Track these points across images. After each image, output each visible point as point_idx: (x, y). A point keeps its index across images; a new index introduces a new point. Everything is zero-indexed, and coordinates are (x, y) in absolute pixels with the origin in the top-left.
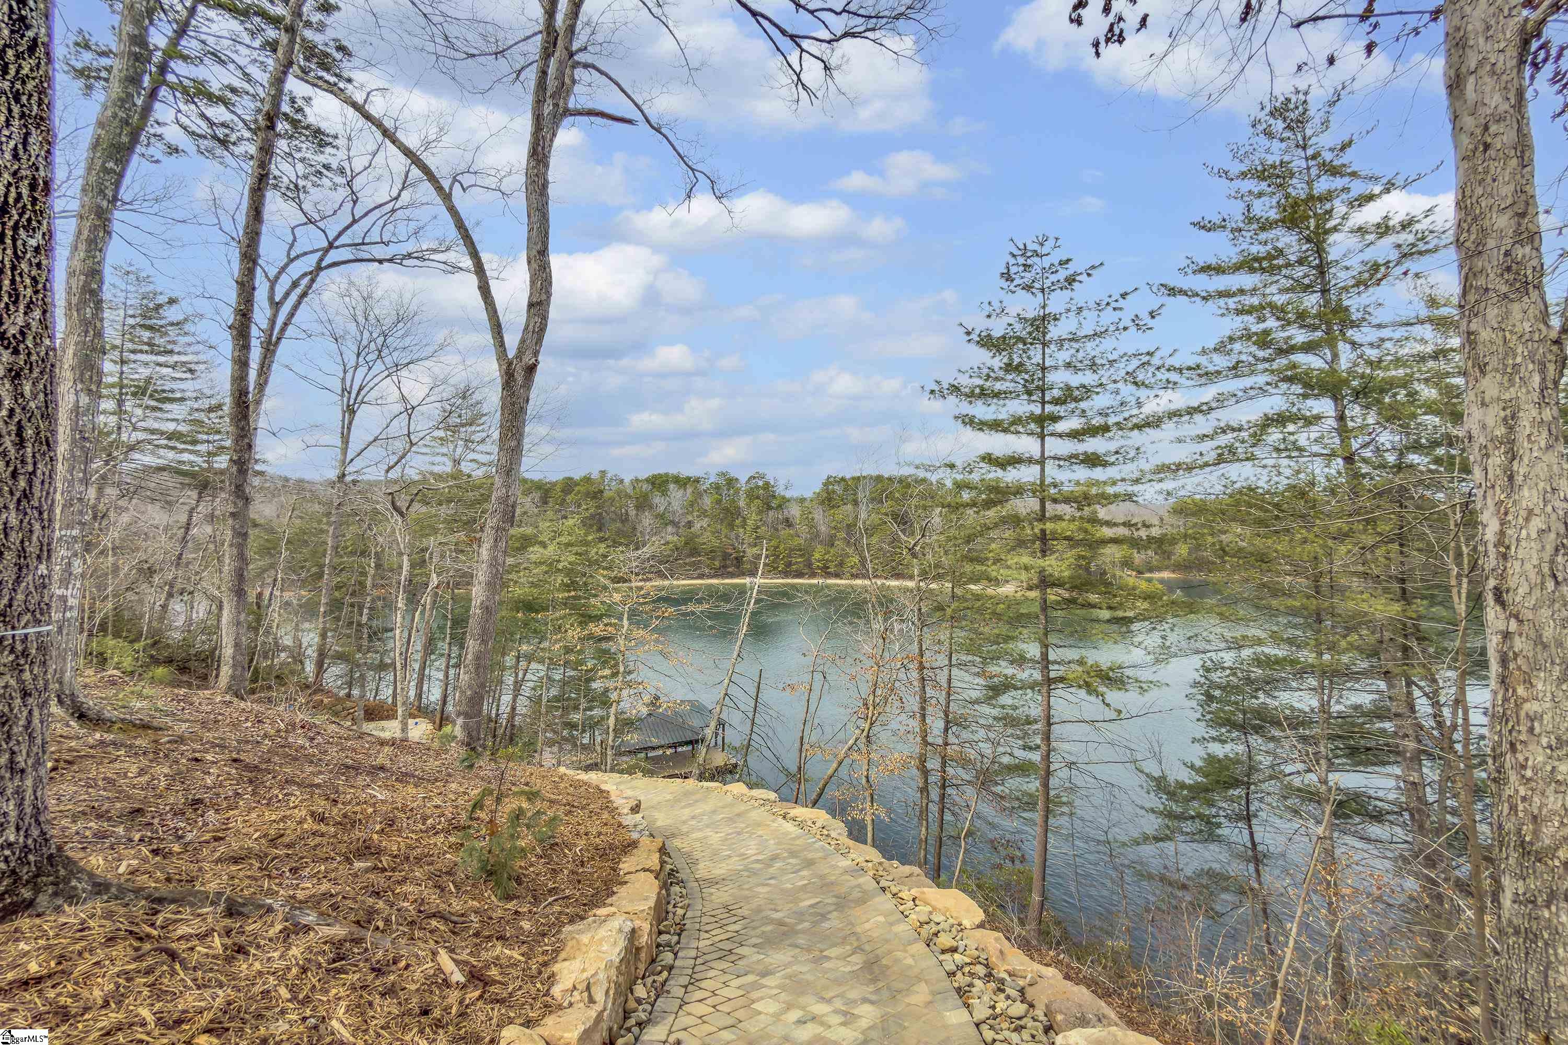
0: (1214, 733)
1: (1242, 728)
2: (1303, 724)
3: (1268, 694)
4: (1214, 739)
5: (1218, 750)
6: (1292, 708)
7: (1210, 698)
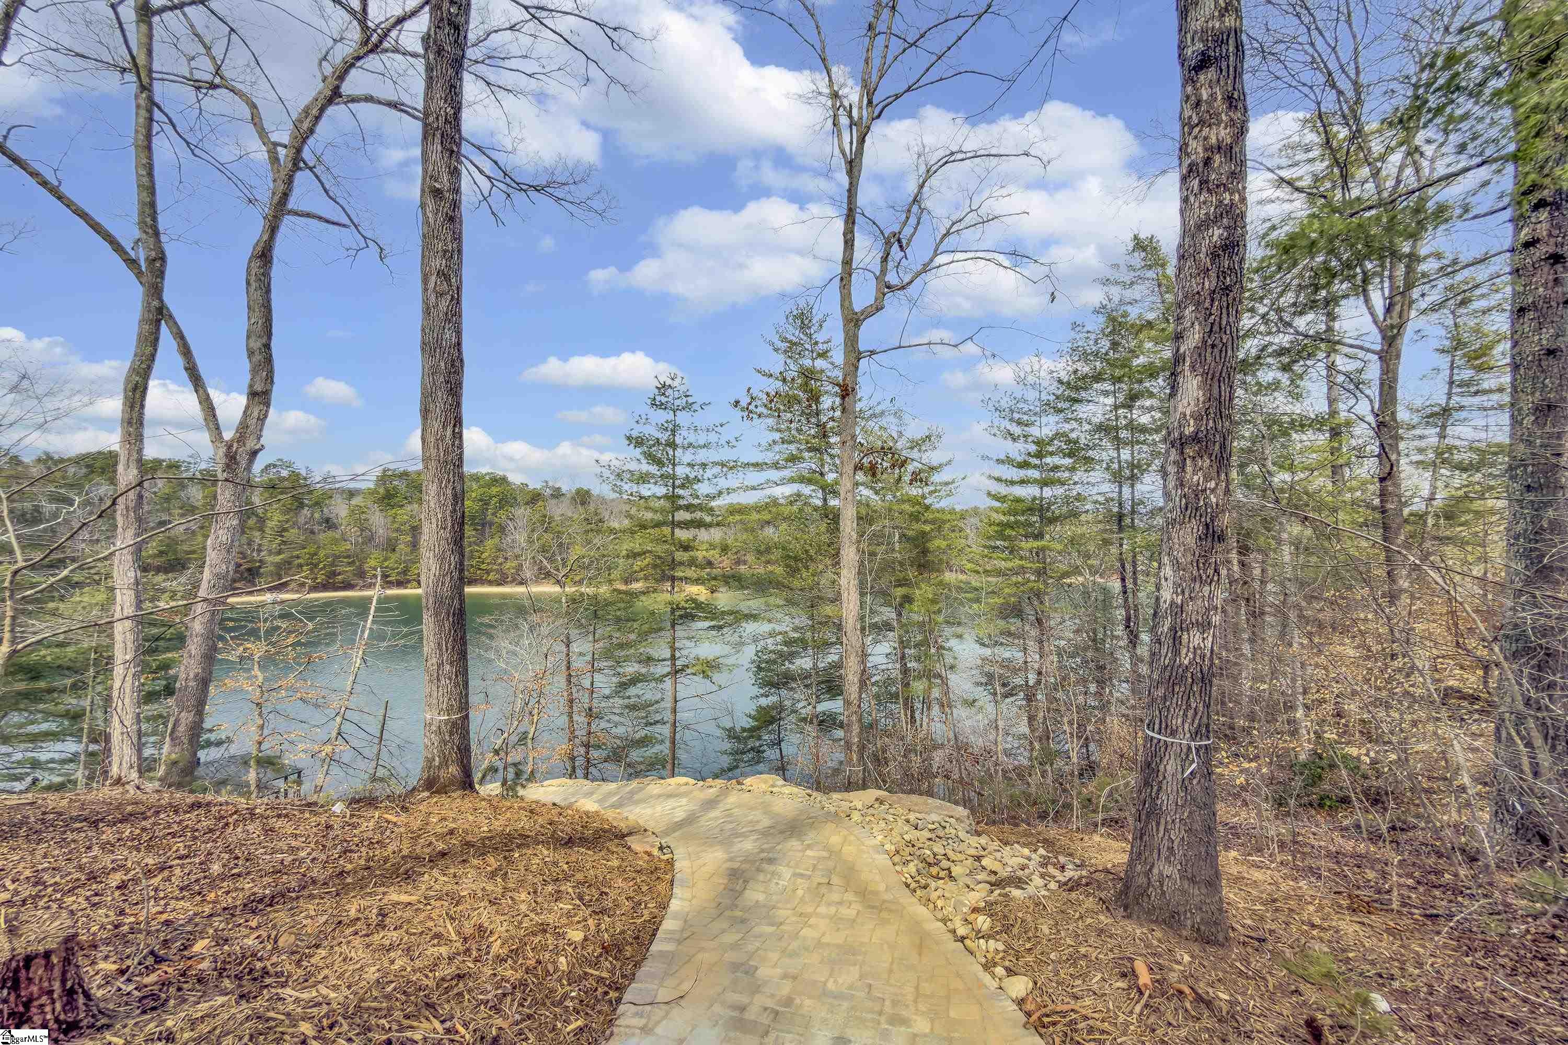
0: (762, 691)
1: (776, 686)
2: (806, 678)
3: (790, 663)
4: (762, 695)
5: (764, 702)
6: (802, 669)
7: (759, 668)
